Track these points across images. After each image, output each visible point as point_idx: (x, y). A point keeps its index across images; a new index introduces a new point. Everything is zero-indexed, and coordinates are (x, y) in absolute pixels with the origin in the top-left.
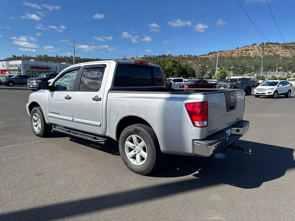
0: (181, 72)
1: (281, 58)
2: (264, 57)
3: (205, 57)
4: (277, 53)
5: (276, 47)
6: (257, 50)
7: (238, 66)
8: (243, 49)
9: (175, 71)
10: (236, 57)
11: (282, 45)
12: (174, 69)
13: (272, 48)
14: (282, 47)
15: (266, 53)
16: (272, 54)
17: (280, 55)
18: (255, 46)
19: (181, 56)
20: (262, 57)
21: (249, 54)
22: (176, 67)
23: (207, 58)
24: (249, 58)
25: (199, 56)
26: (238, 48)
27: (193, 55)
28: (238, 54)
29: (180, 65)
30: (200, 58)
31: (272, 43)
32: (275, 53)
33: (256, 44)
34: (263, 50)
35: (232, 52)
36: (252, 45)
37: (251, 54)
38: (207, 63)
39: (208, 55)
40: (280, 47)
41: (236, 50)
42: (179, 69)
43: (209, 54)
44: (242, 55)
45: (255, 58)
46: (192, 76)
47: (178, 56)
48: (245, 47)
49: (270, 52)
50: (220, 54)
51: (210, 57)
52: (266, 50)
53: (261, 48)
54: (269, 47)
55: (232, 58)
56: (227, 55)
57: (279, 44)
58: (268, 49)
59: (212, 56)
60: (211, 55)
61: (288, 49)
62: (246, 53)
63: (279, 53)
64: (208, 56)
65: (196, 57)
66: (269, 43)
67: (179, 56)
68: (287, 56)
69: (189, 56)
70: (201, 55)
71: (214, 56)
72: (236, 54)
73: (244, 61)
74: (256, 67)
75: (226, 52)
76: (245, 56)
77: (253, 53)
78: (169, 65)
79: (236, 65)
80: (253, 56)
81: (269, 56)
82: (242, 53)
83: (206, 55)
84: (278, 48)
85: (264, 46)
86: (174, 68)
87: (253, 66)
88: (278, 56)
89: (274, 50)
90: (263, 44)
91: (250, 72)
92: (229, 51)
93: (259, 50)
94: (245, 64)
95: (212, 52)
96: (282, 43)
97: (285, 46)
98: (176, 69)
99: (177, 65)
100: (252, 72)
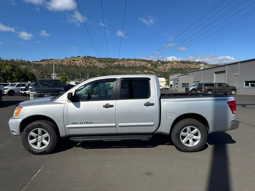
0: (21, 76)
1: (98, 68)
2: (87, 67)
3: (38, 63)
4: (96, 65)
5: (94, 60)
6: (82, 61)
7: (69, 73)
8: (71, 59)
9: (14, 75)
10: (66, 65)
11: (98, 59)
12: (13, 74)
13: (92, 60)
14: (98, 60)
15: (88, 64)
16: (92, 65)
17: (98, 66)
18: (80, 58)
19: (12, 60)
20: (86, 66)
21: (76, 64)
22: (15, 71)
23: (40, 65)
24: (76, 66)
25: (32, 62)
26: (66, 58)
27: (26, 61)
28: (67, 63)
29: (19, 69)
30: (34, 64)
31: (91, 57)
32: (94, 65)
33: (80, 57)
34: (86, 61)
35: (62, 61)
36: (77, 57)
37: (78, 64)
38: (41, 69)
39: (40, 61)
40: (96, 60)
41: (65, 59)
42: (18, 73)
43: (42, 61)
44: (70, 64)
45: (81, 67)
46: (33, 80)
47: (9, 60)
48: (72, 58)
49: (90, 63)
50: (52, 62)
51: (43, 64)
52: (88, 62)
53: (84, 60)
54: (89, 60)
55: (62, 66)
56: (58, 63)
57: (96, 58)
58: (89, 61)
59: (45, 63)
60: (43, 62)
61: (102, 62)
62: (73, 63)
63: (96, 64)
64: (41, 63)
65: (29, 62)
66: (89, 57)
67: (11, 61)
68: (102, 67)
69: (21, 61)
70: (34, 61)
71: (47, 63)
72: (66, 63)
73: (72, 69)
74: (82, 74)
75: (57, 60)
76: (73, 65)
77: (79, 63)
78: (6, 69)
79: (67, 72)
80: (79, 66)
81: (91, 66)
82: (70, 62)
83: (39, 62)
84: (95, 61)
85: (86, 59)
86: (13, 72)
87: (80, 73)
88: (96, 67)
89: (93, 62)
90: (85, 56)
91: (78, 78)
92: (59, 59)
93: (83, 61)
94: (74, 72)
95: (45, 59)
96: (98, 58)
97: (100, 60)
98: (15, 74)
99: (16, 69)
100: (80, 78)
